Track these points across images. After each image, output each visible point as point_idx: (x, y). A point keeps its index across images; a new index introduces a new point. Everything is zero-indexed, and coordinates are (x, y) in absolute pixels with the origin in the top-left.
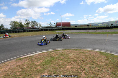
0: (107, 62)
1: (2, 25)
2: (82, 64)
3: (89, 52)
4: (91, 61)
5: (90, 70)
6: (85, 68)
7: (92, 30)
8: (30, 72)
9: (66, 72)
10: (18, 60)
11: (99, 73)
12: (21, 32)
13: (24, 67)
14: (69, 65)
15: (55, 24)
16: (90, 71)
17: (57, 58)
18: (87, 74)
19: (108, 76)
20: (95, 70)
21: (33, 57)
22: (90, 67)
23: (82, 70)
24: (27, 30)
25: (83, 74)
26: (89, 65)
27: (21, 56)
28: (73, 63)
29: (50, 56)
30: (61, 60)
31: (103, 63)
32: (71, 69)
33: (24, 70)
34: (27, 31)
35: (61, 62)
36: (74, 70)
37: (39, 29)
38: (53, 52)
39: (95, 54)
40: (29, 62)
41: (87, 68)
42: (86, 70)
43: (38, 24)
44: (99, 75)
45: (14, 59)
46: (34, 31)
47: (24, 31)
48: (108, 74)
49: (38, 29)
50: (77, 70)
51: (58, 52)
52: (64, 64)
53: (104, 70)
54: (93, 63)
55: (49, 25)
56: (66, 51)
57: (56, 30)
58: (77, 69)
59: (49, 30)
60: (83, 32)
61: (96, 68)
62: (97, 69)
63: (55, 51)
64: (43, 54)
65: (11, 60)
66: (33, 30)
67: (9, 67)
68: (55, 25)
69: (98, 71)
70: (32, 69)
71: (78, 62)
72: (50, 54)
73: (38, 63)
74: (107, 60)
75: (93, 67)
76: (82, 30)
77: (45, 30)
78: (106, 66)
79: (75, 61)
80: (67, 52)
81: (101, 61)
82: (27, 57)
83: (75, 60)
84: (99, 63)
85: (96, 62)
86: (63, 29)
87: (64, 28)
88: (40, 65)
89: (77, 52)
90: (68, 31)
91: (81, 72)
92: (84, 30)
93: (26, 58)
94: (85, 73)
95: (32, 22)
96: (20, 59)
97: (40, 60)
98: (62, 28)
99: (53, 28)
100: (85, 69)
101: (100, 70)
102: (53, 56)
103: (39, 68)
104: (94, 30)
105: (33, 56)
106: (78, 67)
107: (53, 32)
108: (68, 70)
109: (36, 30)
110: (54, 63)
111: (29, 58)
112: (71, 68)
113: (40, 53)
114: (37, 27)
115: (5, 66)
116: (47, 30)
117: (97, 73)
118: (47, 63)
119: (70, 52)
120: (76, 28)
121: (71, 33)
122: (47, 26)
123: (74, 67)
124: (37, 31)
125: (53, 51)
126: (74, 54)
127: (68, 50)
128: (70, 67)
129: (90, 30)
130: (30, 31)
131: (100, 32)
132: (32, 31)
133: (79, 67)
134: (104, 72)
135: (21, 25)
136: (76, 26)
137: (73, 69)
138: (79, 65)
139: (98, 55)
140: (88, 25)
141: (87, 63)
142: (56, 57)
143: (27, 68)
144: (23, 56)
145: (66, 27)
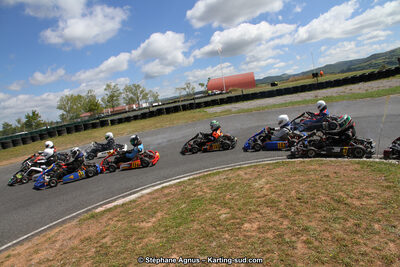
0: (387, 194)
1: (34, 113)
2: (297, 213)
3: (323, 168)
4: (328, 199)
5: (326, 230)
6: (306, 223)
7: (332, 89)
8: (122, 256)
9: (240, 244)
10: (88, 219)
11: (358, 238)
12: (94, 126)
13: (104, 241)
14: (250, 221)
15: (202, 85)
16: (327, 235)
17: (213, 201)
18: (316, 244)
19: (391, 245)
20: (344, 230)
21: (134, 205)
22: (324, 220)
23: (298, 234)
24: (112, 118)
25: (299, 245)
26: (323, 213)
27: (97, 207)
28: (267, 210)
29: (189, 197)
30: (225, 205)
31: (372, 202)
32: (260, 233)
33: (103, 252)
34: (113, 122)
35: (224, 213)
36: (270, 235)
37: (151, 109)
38: (197, 182)
39: (342, 171)
40: (119, 224)
41: (313, 224)
42: (311, 233)
43: (147, 94)
44: (357, 244)
45: (74, 217)
46: (136, 118)
47: (103, 124)
48: (392, 237)
49: (147, 111)
50: (281, 236)
51: (216, 178)
52: (234, 218)
53: (376, 226)
54: (335, 205)
55: (184, 93)
56: (241, 173)
57: (207, 104)
58: (278, 230)
59: (185, 108)
60: (299, 99)
61: (346, 220)
62: (349, 224)
63: (204, 176)
64: (166, 191)
65: (64, 222)
66: (131, 114)
67: (57, 245)
68: (202, 89)
69: (356, 233)
70: (130, 246)
71: (282, 206)
72: (190, 187)
73: (150, 224)
74: (388, 187)
75: (335, 220)
76: (294, 95)
77: (169, 111)
78: (384, 212)
79: (271, 204)
80: (247, 176)
81: (367, 195)
82: (116, 207)
83: (273, 201)
84: (357, 203)
85: (349, 201)
86: (230, 100)
87: (233, 94)
88: (155, 229)
89: (279, 170)
90: (249, 102)
91: (294, 239)
92: (302, 94)
93: (110, 210)
94: (306, 242)
95: (128, 89)
96: (93, 217)
97: (155, 213)
98: (225, 96)
99: (197, 101)
100: (306, 229)
101: (364, 225)
102: (199, 193)
103: (153, 240)
104: (336, 89)
105: (134, 201)
106: (281, 224)
107: (196, 113)
108: (250, 237)
109: (139, 113)
110: (202, 218)
111: (121, 209)
112: (259, 228)
113: (156, 191)
114: (144, 105)
115: (46, 245)
116: (176, 109)
117: (352, 236)
118: (179, 221)
119: (256, 174)
120: (275, 88)
121: (258, 109)
122: (177, 95)
123: (270, 225)
124: (144, 116)
125: (199, 178)
126: (270, 179)
127: (250, 167)
128: (255, 226)
129: (324, 91)
130: (120, 121)
131: (360, 91)
132: (128, 120)
133: (286, 222)
134: (378, 233)
135: (92, 106)
136: (273, 85)
137: (267, 232)
138: (286, 217)
139: (354, 173)
140: (315, 75)
141: (314, 206)
142: (209, 196)
143: (112, 243)
144: (101, 206)
145: (238, 93)
